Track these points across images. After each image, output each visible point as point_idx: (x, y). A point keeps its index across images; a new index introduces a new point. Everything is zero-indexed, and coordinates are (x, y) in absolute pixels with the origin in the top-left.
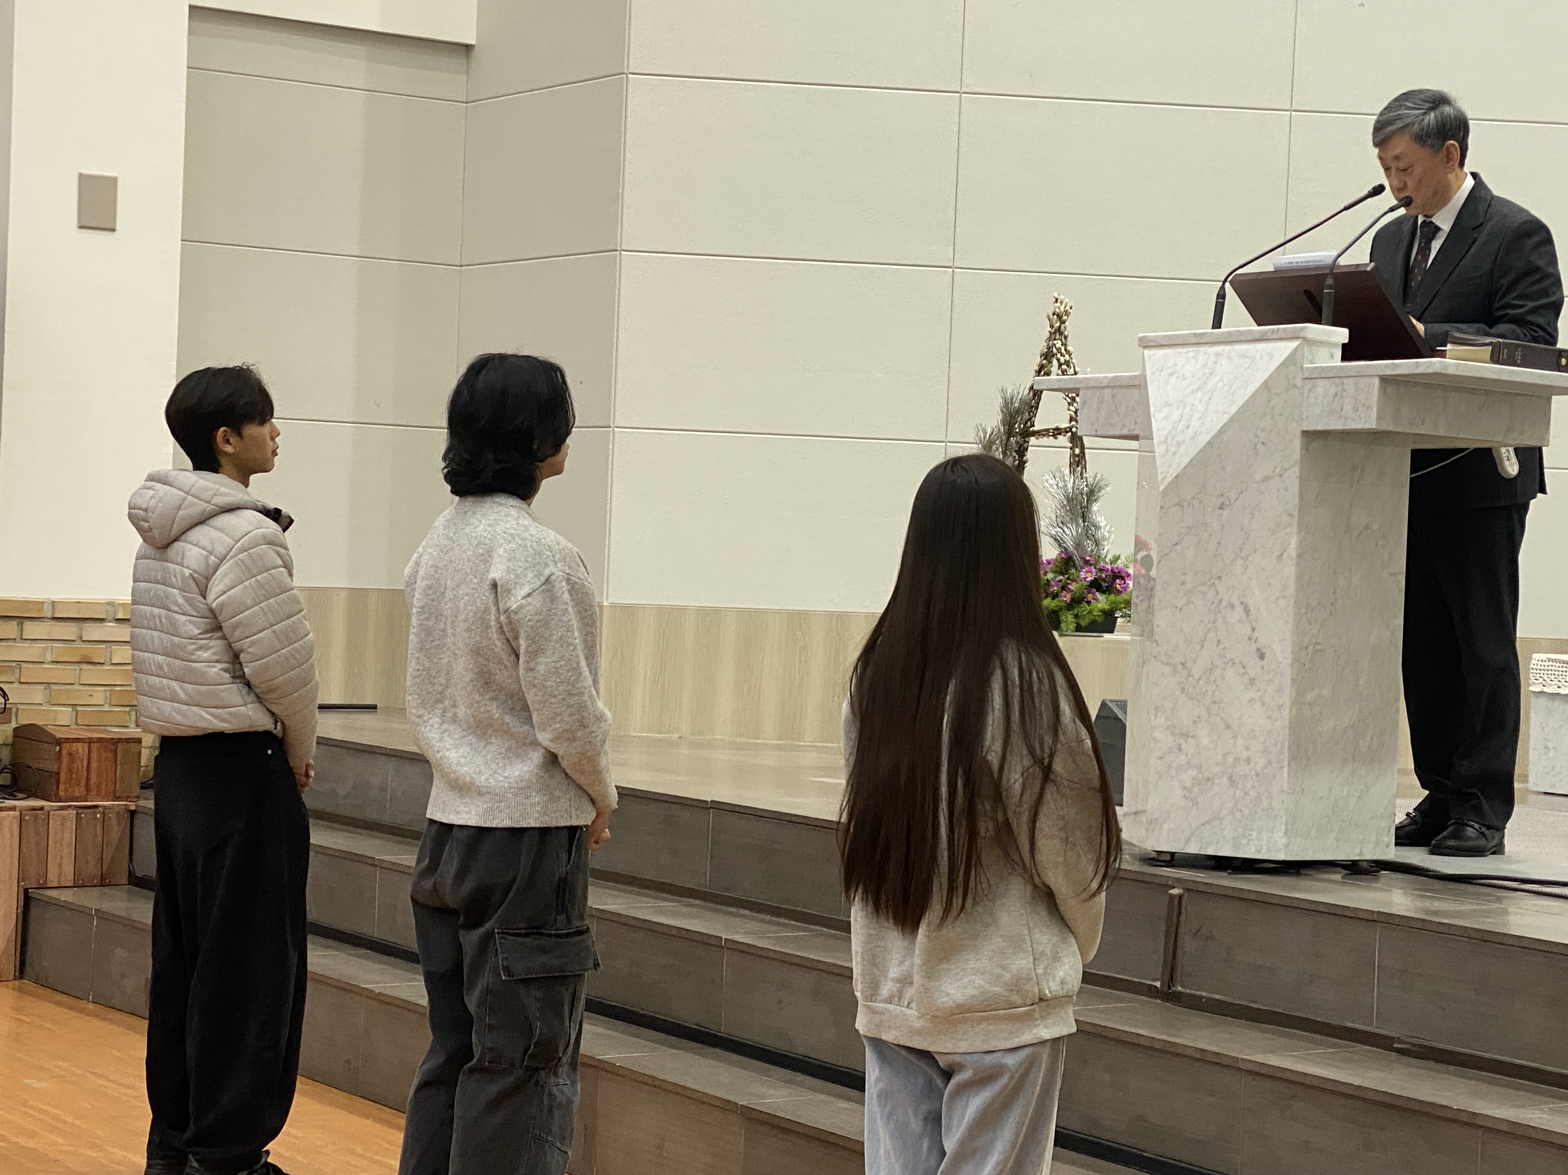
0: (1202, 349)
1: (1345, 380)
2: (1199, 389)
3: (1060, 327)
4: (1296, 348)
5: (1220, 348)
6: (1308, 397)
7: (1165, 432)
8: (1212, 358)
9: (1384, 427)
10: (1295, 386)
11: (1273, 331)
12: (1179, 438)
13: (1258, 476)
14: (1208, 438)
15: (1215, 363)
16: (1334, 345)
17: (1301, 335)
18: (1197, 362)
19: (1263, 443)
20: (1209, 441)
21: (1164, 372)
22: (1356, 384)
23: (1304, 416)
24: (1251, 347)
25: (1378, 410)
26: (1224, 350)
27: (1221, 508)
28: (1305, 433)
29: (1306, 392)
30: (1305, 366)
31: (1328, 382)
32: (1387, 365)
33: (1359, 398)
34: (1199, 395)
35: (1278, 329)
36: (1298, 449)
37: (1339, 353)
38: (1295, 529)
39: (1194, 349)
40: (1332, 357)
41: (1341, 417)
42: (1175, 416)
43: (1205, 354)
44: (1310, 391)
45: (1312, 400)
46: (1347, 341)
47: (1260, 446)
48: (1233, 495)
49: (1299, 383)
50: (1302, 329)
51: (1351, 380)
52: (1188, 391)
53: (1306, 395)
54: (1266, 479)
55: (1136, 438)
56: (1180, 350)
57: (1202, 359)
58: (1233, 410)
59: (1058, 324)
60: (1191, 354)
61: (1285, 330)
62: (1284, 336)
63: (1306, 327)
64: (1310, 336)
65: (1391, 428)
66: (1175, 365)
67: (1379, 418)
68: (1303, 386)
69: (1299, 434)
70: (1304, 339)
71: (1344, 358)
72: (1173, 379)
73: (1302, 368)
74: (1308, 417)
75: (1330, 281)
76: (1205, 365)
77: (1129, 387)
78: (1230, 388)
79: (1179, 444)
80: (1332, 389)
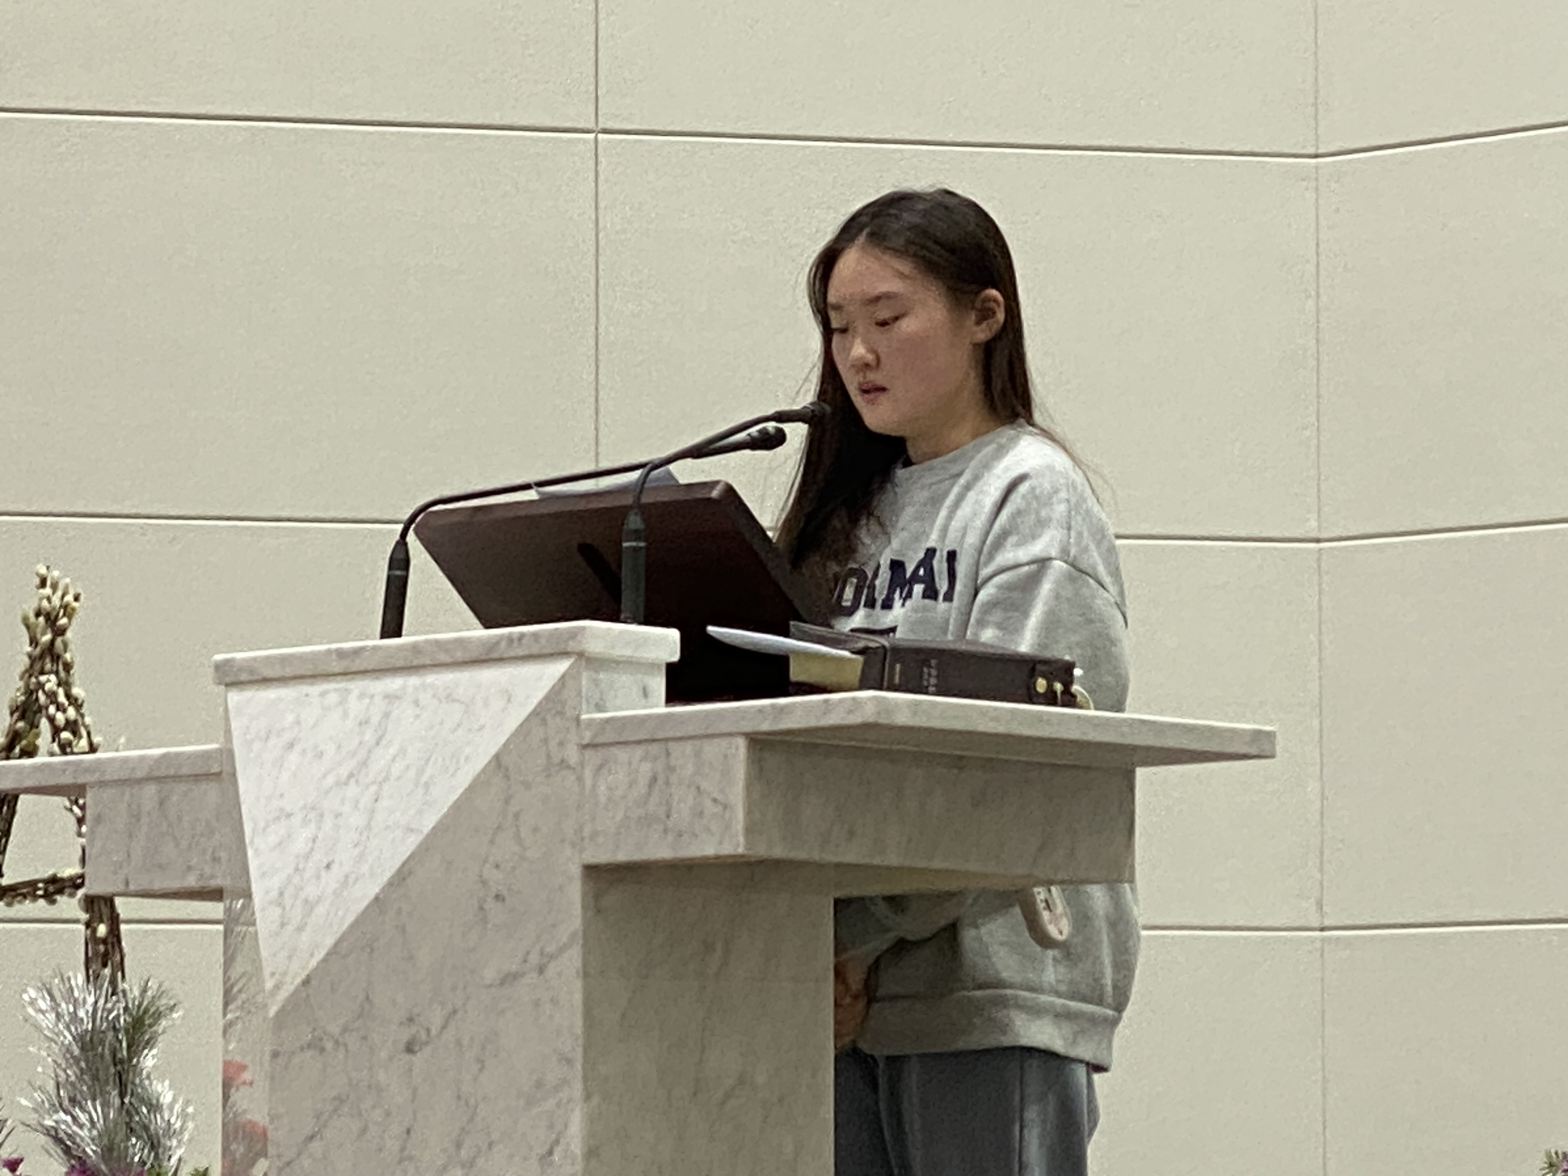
0: (357, 686)
1: (672, 745)
2: (351, 775)
3: (52, 642)
4: (563, 677)
5: (394, 683)
6: (594, 787)
7: (277, 880)
8: (380, 705)
9: (762, 851)
10: (564, 764)
11: (510, 639)
12: (311, 891)
13: (490, 974)
14: (373, 889)
15: (387, 715)
16: (649, 667)
17: (572, 646)
18: (345, 715)
20: (377, 899)
21: (273, 741)
22: (698, 754)
23: (587, 831)
24: (465, 677)
25: (749, 812)
26: (404, 688)
27: (410, 1049)
28: (592, 871)
29: (588, 773)
30: (584, 717)
31: (636, 752)
32: (761, 710)
33: (704, 785)
35: (522, 636)
36: (577, 909)
37: (659, 685)
38: (577, 1089)
39: (339, 685)
40: (645, 693)
41: (666, 831)
42: (300, 843)
43: (362, 696)
45: (603, 794)
46: (676, 657)
47: (490, 904)
48: (436, 1018)
49: (572, 755)
50: (573, 634)
51: (689, 747)
52: (326, 783)
53: (588, 783)
54: (508, 979)
55: (216, 894)
56: (305, 689)
57: (355, 706)
58: (429, 822)
59: (47, 637)
60: (333, 698)
61: (535, 636)
62: (535, 650)
63: (583, 628)
64: (594, 647)
65: (779, 852)
66: (298, 723)
67: (749, 831)
68: (582, 764)
69: (576, 871)
70: (581, 655)
71: (673, 697)
72: (293, 757)
73: (578, 720)
74: (595, 833)
75: (634, 522)
76: (364, 723)
77: (197, 778)
78: (421, 772)
79: (310, 906)
80: (646, 768)
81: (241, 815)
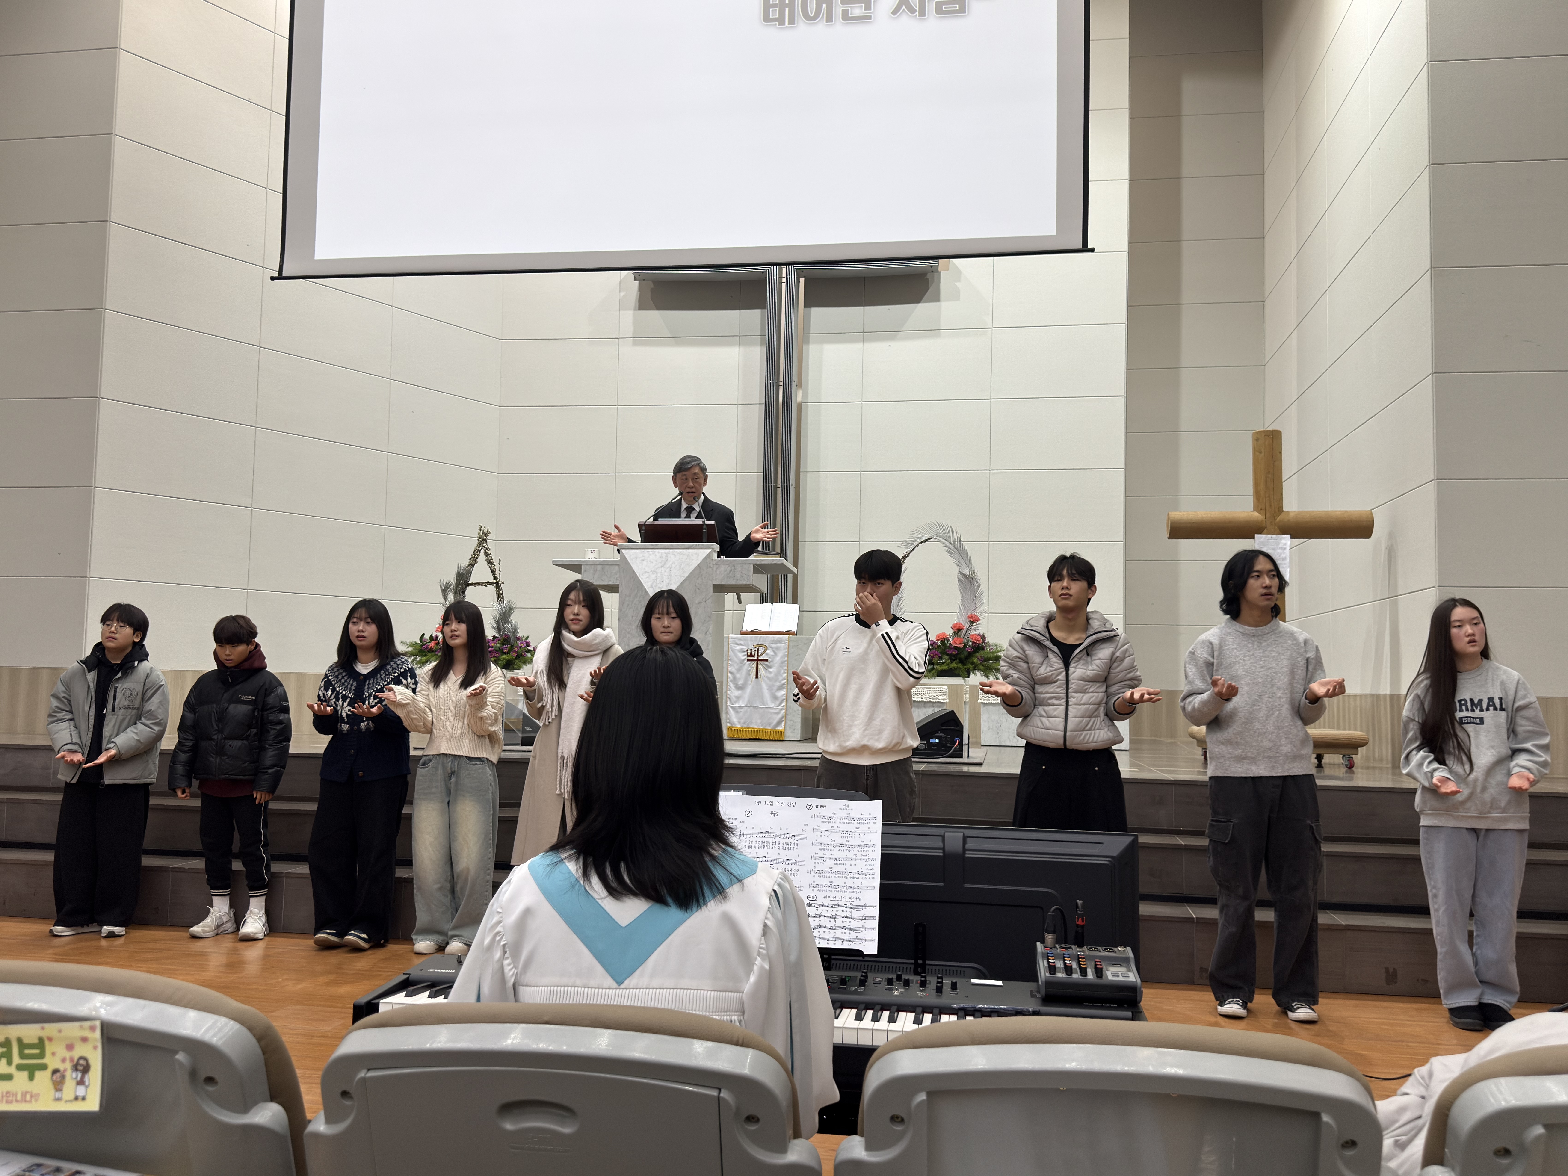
0: (659, 551)
3: (485, 538)
6: (716, 571)
7: (650, 583)
8: (664, 555)
10: (710, 567)
11: (697, 545)
15: (667, 556)
19: (698, 589)
24: (685, 551)
28: (714, 586)
29: (715, 569)
33: (743, 572)
34: (663, 569)
36: (712, 592)
39: (652, 550)
41: (734, 579)
42: (653, 576)
44: (717, 569)
45: (718, 572)
52: (656, 567)
56: (643, 551)
58: (686, 575)
68: (713, 567)
69: (712, 585)
72: (645, 562)
73: (712, 560)
74: (716, 579)
76: (661, 557)
77: (612, 565)
78: (680, 566)
80: (729, 569)
81: (634, 572)
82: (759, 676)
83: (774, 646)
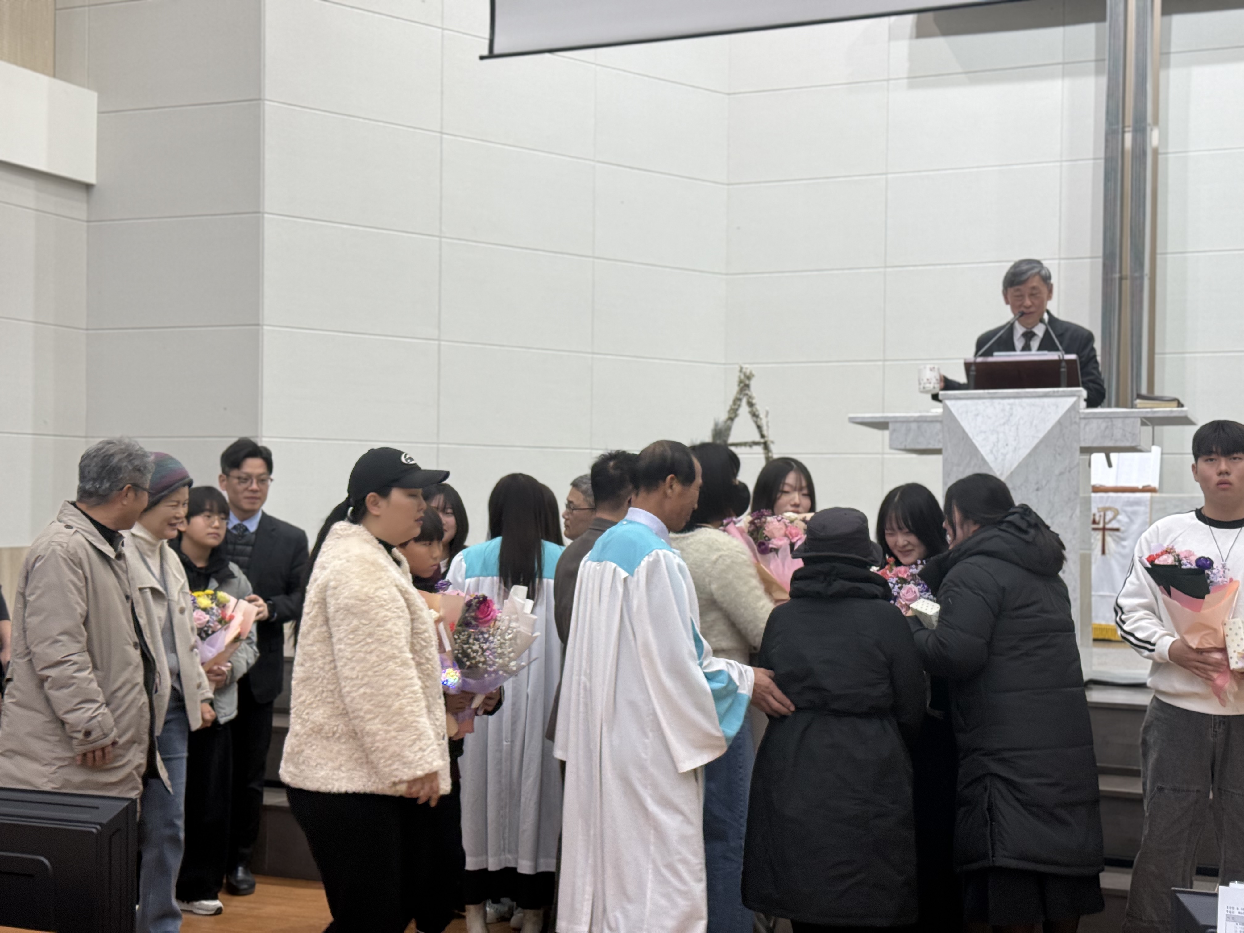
0: (996, 401)
1: (1114, 420)
2: (1004, 424)
4: (1075, 402)
6: (1084, 427)
10: (1075, 423)
11: (1054, 392)
12: (1003, 451)
13: (1057, 472)
14: (1028, 451)
15: (1011, 409)
17: (1077, 394)
19: (1060, 454)
20: (1029, 453)
21: (969, 414)
24: (1038, 400)
27: (1038, 490)
28: (1083, 449)
29: (1082, 425)
31: (1100, 421)
33: (1126, 429)
34: (1006, 427)
35: (1058, 391)
36: (1078, 457)
39: (990, 400)
41: (1111, 440)
42: (993, 438)
43: (999, 404)
44: (1086, 425)
45: (1087, 428)
47: (1057, 456)
48: (1044, 482)
49: (1077, 420)
51: (1120, 420)
52: (996, 424)
54: (1061, 474)
56: (974, 400)
57: (998, 406)
58: (1041, 435)
59: (747, 382)
60: (987, 404)
61: (1063, 391)
62: (1064, 394)
68: (1080, 423)
69: (1076, 446)
72: (979, 419)
73: (1079, 412)
74: (1082, 437)
75: (1064, 364)
76: (1003, 410)
77: (932, 422)
78: (1031, 423)
79: (1005, 455)
80: (1103, 426)
81: (964, 432)
82: (1107, 551)
83: (1129, 509)
